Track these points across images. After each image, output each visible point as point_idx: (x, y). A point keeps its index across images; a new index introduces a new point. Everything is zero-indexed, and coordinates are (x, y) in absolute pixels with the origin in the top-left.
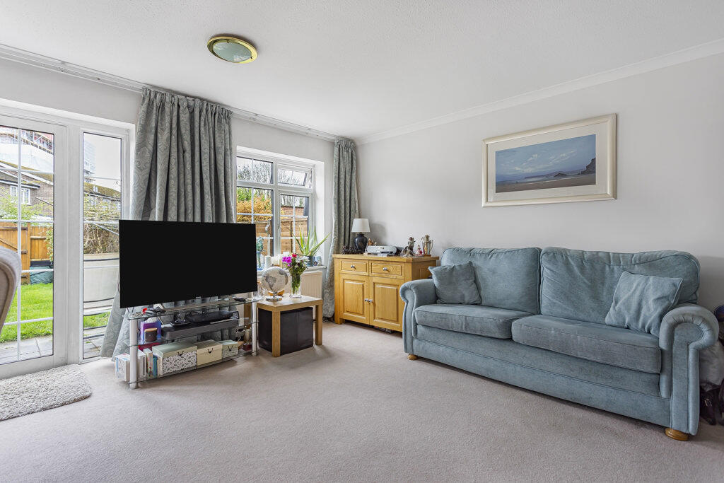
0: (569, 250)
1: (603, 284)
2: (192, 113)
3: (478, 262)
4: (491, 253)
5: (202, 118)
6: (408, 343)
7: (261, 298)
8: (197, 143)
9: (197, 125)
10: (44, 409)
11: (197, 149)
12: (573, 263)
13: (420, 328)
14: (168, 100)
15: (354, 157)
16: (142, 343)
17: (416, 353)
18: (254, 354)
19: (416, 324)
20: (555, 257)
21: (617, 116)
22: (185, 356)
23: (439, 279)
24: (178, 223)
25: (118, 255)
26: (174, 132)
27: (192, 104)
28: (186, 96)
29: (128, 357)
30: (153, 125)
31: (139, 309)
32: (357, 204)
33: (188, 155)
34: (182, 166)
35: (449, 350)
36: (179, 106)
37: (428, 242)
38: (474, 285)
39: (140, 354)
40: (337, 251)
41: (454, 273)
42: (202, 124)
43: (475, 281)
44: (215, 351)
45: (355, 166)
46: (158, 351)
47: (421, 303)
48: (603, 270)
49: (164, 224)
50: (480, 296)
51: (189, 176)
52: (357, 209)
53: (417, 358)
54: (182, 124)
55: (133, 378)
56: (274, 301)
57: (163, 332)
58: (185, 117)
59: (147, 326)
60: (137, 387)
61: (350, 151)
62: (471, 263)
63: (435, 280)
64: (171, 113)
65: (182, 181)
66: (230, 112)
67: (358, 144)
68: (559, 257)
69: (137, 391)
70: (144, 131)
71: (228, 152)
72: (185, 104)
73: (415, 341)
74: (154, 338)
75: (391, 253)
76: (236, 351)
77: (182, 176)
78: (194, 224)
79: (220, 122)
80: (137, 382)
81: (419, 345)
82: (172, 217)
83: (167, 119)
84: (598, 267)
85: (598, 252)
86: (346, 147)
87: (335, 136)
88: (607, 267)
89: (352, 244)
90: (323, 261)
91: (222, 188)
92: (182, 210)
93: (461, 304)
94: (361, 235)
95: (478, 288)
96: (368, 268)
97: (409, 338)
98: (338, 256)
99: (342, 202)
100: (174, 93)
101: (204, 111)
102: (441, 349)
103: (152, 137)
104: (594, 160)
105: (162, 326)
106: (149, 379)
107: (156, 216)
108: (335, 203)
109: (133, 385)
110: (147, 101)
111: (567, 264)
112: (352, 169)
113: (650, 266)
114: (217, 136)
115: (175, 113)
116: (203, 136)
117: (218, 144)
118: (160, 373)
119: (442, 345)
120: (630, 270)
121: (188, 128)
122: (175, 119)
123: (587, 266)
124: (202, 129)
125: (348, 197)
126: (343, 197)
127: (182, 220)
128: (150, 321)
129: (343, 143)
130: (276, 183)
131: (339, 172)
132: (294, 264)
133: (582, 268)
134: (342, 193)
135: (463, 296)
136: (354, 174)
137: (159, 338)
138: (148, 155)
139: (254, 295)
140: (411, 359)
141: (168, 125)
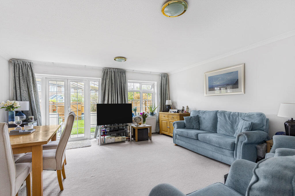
0: (226, 112)
1: (235, 123)
2: (115, 73)
3: (200, 115)
4: (204, 112)
5: (118, 74)
6: (174, 140)
7: (134, 125)
8: (116, 81)
9: (116, 76)
10: (82, 147)
11: (116, 83)
12: (226, 116)
13: (177, 135)
14: (108, 70)
15: (167, 79)
16: (102, 134)
17: (176, 144)
18: (131, 140)
19: (176, 135)
20: (221, 114)
21: (245, 64)
22: (112, 139)
23: (186, 121)
24: (111, 104)
25: (96, 112)
26: (110, 79)
27: (115, 70)
28: (113, 68)
29: (99, 138)
30: (105, 78)
31: (102, 126)
32: (168, 95)
33: (114, 85)
34: (112, 88)
35: (184, 143)
36: (111, 72)
37: (188, 108)
38: (198, 123)
39: (101, 137)
40: (161, 111)
41: (191, 119)
42: (117, 76)
43: (199, 122)
44: (120, 138)
45: (167, 82)
46: (106, 137)
47: (178, 128)
48: (236, 118)
49: (108, 104)
50: (199, 127)
51: (114, 91)
52: (168, 97)
53: (177, 145)
54: (112, 77)
55: (100, 143)
56: (137, 126)
57: (107, 132)
58: (113, 75)
59: (103, 130)
60: (101, 145)
61: (166, 77)
62: (198, 115)
63: (185, 121)
64: (109, 74)
65: (112, 92)
66: (125, 71)
67: (169, 75)
68: (222, 114)
69: (101, 146)
70: (103, 79)
71: (125, 82)
72: (113, 71)
73: (176, 140)
74: (104, 134)
75: (176, 112)
76: (126, 139)
77: (112, 91)
78: (115, 104)
79: (122, 74)
80: (101, 144)
81: (177, 141)
82: (110, 103)
83: (108, 76)
84: (234, 117)
85: (235, 112)
86: (164, 76)
87: (160, 73)
88: (237, 118)
89: (166, 109)
90: (157, 114)
91: (123, 93)
92: (112, 100)
93: (193, 129)
94: (169, 106)
95: (199, 124)
96: (168, 117)
97: (174, 139)
98: (160, 113)
99: (163, 95)
100: (110, 68)
101: (118, 72)
102: (182, 142)
103: (105, 81)
104: (238, 80)
105: (107, 131)
106: (104, 144)
107: (106, 102)
108: (160, 95)
109: (100, 145)
110: (103, 72)
111: (225, 116)
112: (166, 83)
113: (249, 117)
114: (122, 78)
115: (110, 74)
116: (118, 79)
117: (122, 81)
118: (106, 142)
119: (182, 141)
120: (244, 119)
121: (114, 77)
122: (110, 75)
123: (231, 117)
124: (117, 77)
125: (165, 93)
126: (163, 93)
127: (112, 103)
128: (104, 129)
129: (163, 75)
130: (141, 90)
131: (161, 85)
132: (144, 115)
133: (229, 118)
134: (163, 92)
135: (193, 126)
136: (167, 85)
137: (106, 134)
138: (104, 86)
139: (132, 124)
140: (175, 145)
141: (108, 77)
